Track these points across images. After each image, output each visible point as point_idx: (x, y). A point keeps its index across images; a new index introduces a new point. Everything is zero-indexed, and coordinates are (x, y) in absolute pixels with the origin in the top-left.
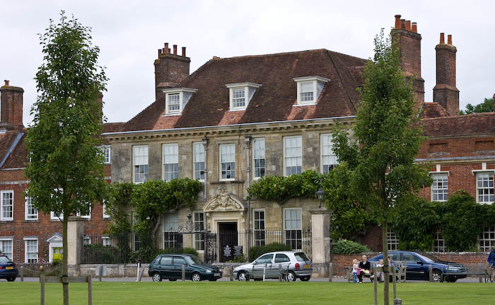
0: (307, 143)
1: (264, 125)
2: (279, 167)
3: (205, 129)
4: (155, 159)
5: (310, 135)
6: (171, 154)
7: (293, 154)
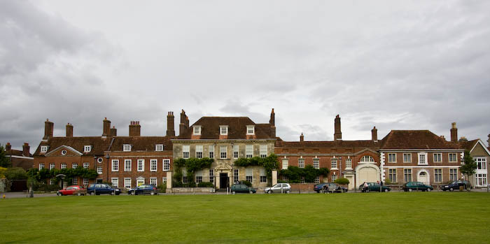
0: (255, 147)
1: (240, 140)
2: (244, 155)
3: (215, 140)
4: (193, 150)
5: (256, 144)
6: (199, 148)
7: (250, 151)
